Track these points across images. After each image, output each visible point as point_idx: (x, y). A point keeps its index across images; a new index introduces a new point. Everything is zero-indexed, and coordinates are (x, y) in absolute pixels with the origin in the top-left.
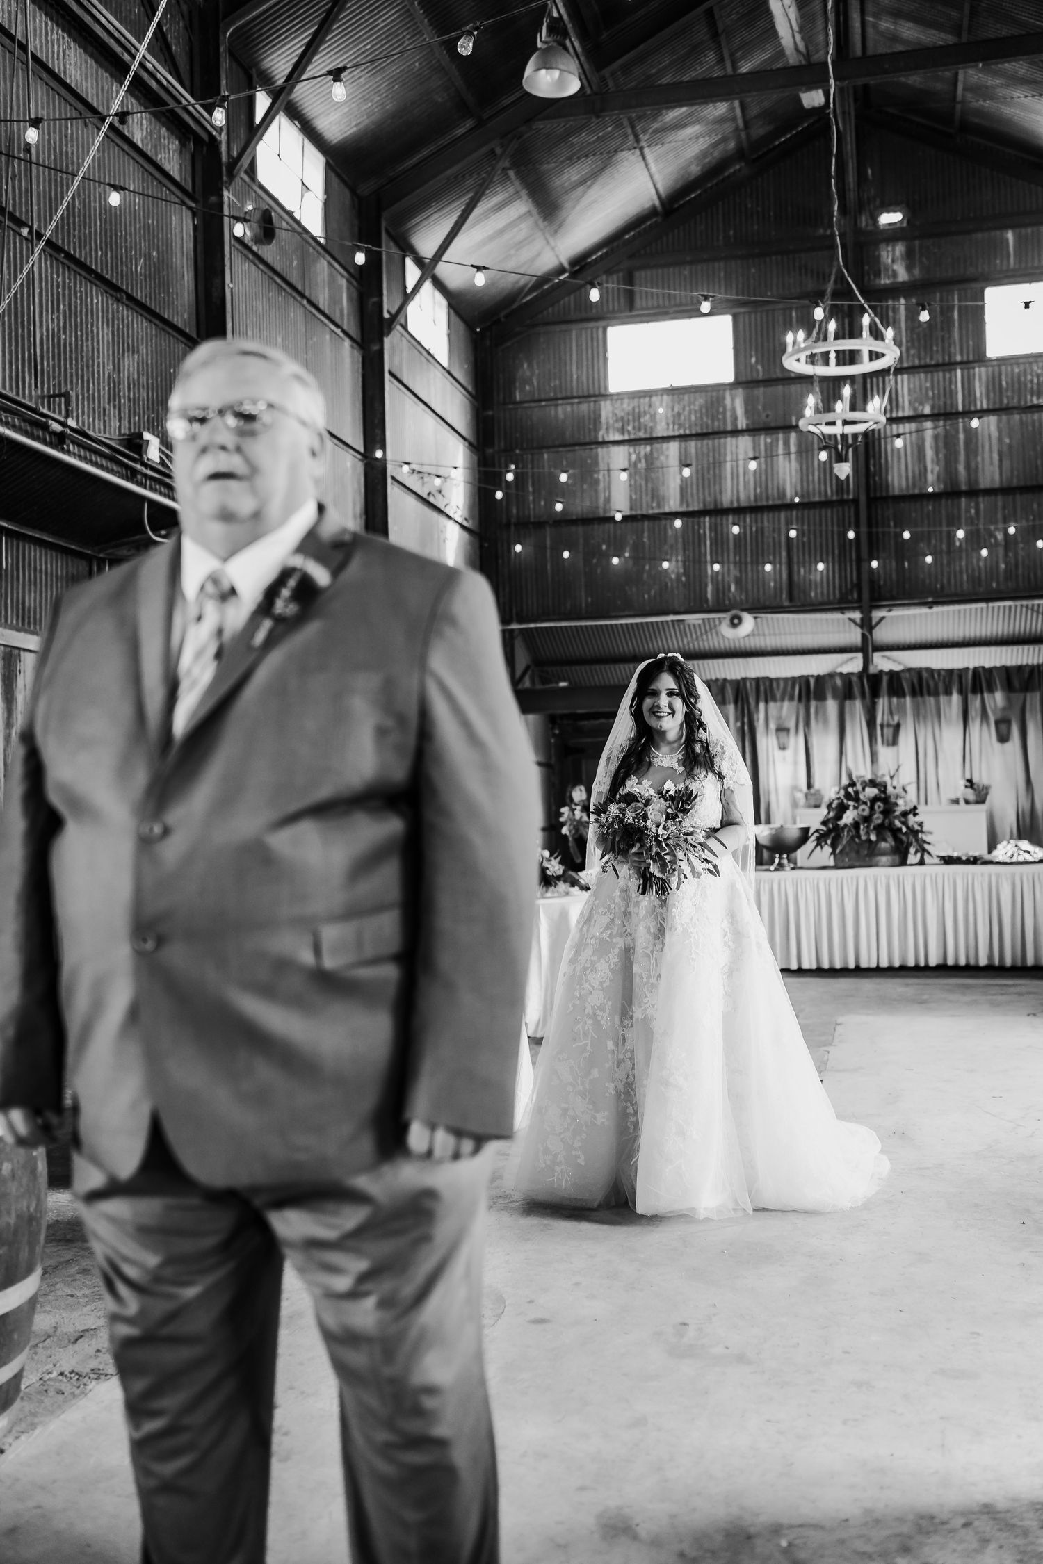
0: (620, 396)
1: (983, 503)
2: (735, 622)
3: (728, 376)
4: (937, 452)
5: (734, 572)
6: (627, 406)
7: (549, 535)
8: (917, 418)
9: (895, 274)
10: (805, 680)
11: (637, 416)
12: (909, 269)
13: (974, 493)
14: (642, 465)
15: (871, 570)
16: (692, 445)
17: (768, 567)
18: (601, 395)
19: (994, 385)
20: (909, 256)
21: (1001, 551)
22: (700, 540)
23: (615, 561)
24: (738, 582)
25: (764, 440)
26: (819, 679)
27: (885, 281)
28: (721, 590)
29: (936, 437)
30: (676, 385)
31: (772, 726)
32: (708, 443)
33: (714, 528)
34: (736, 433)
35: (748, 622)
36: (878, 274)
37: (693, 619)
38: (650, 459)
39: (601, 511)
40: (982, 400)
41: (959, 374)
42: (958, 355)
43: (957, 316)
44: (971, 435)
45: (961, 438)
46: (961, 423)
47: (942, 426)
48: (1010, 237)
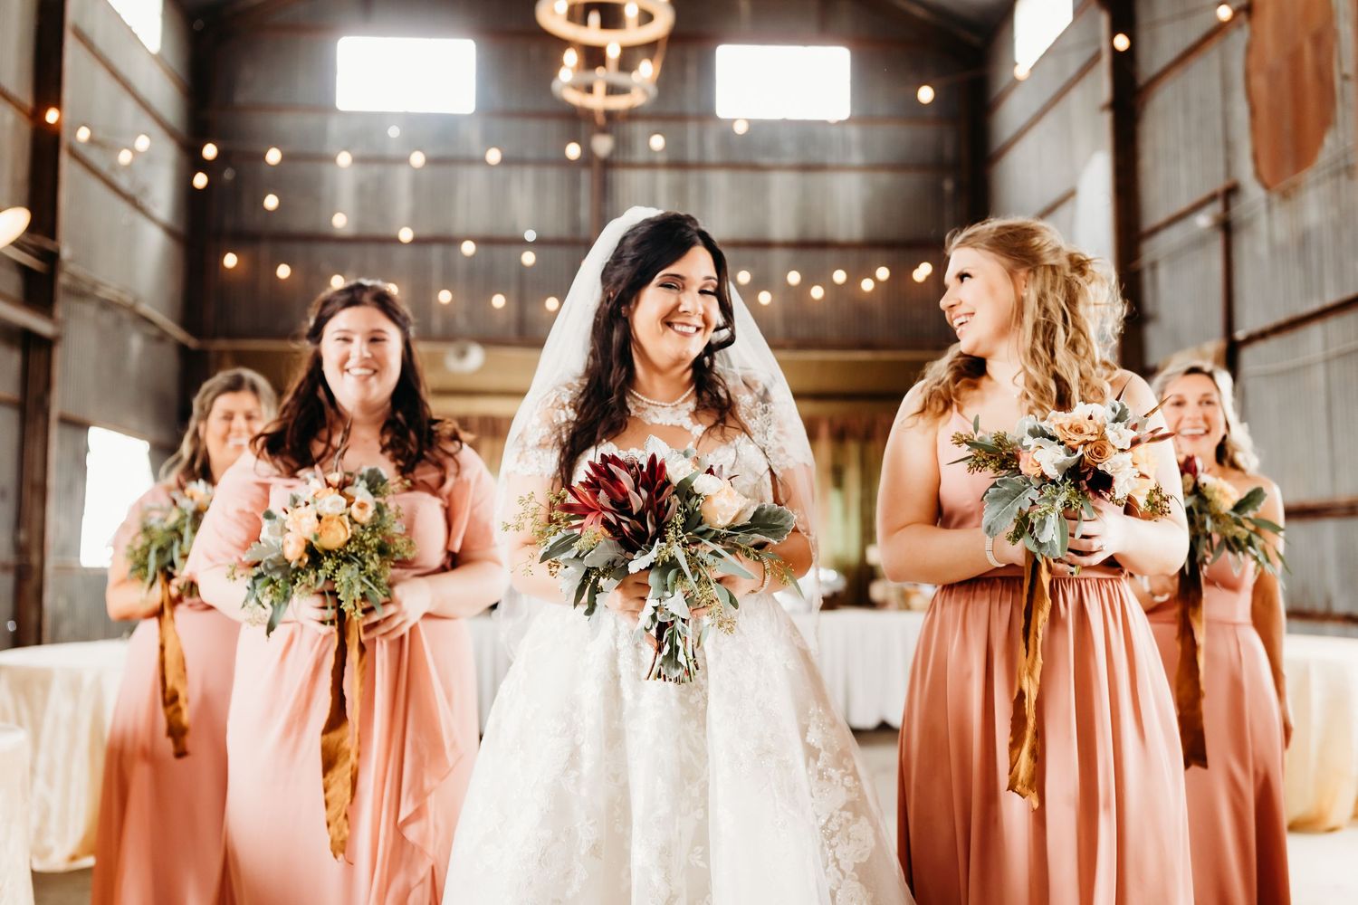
0: (350, 115)
2: (462, 354)
3: (468, 107)
5: (465, 304)
6: (356, 124)
7: (265, 250)
8: (651, 165)
11: (365, 135)
14: (372, 187)
16: (425, 172)
17: (499, 301)
18: (329, 108)
19: (725, 142)
22: (427, 269)
24: (468, 314)
25: (499, 172)
28: (447, 320)
30: (412, 111)
32: (441, 171)
33: (444, 258)
34: (471, 163)
35: (476, 356)
38: (381, 182)
39: (323, 229)
40: (713, 155)
41: (692, 129)
42: (691, 108)
43: (691, 71)
44: (703, 188)
45: (692, 190)
46: (693, 176)
47: (675, 176)
48: (744, 3)
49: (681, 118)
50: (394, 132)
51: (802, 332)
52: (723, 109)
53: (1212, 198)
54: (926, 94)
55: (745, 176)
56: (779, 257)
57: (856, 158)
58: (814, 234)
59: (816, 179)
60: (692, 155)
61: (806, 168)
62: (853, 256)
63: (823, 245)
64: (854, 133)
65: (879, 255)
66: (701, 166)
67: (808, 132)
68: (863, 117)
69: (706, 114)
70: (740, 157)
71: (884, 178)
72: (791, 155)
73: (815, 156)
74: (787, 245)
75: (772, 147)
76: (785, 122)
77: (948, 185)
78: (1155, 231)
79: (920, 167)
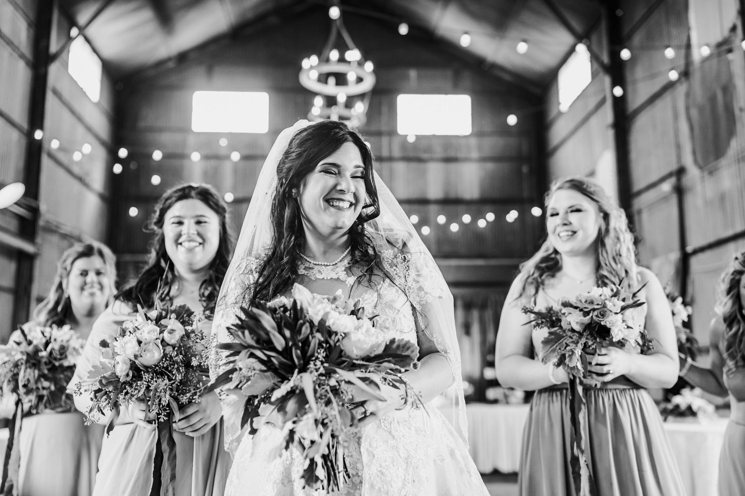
0: (199, 134)
6: (203, 138)
14: (211, 172)
16: (241, 164)
18: (187, 131)
19: (403, 146)
40: (397, 153)
41: (385, 140)
42: (384, 128)
43: (385, 109)
44: (391, 171)
48: (413, 74)
49: (379, 134)
50: (223, 142)
51: (447, 249)
52: (401, 129)
53: (670, 175)
54: (512, 120)
55: (414, 165)
56: (433, 208)
57: (475, 155)
58: (452, 195)
59: (453, 166)
60: (386, 153)
61: (447, 160)
62: (474, 208)
63: (456, 202)
64: (473, 141)
65: (487, 207)
66: (390, 159)
67: (448, 141)
68: (478, 133)
69: (392, 132)
70: (411, 154)
71: (490, 166)
72: (439, 153)
73: (452, 154)
74: (437, 202)
75: (429, 150)
76: (434, 136)
77: (525, 169)
78: (640, 193)
79: (510, 159)
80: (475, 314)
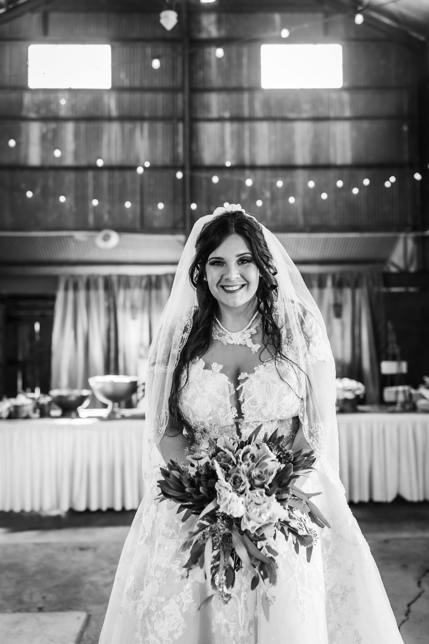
0: (37, 91)
1: (259, 173)
2: (106, 238)
3: (107, 84)
4: (232, 140)
5: (107, 207)
6: (41, 97)
8: (221, 120)
9: (209, 32)
10: (149, 277)
11: (47, 104)
12: (219, 29)
13: (253, 167)
14: (50, 135)
15: (191, 210)
16: (83, 126)
17: (128, 205)
18: (24, 88)
19: (266, 104)
20: (219, 22)
21: (268, 204)
22: (85, 186)
23: (29, 194)
24: (110, 213)
25: (128, 126)
26: (158, 277)
27: (204, 35)
28: (98, 217)
29: (232, 133)
30: (73, 87)
31: (128, 304)
32: (92, 125)
33: (95, 178)
34: (110, 119)
35: (115, 238)
36: (200, 30)
37: (80, 236)
38: (55, 132)
39: (22, 162)
40: (259, 113)
41: (246, 96)
42: (245, 83)
43: (245, 60)
44: (253, 133)
45: (247, 134)
46: (247, 125)
47: (236, 126)
48: (277, 17)
49: (239, 90)
50: (63, 101)
51: (315, 221)
52: (265, 83)
55: (279, 125)
56: (300, 175)
57: (348, 113)
58: (322, 161)
59: (323, 126)
60: (246, 113)
61: (316, 119)
62: (346, 172)
63: (328, 167)
64: (346, 96)
65: (363, 172)
66: (252, 119)
67: (318, 96)
68: (352, 87)
69: (255, 87)
70: (275, 113)
71: (365, 125)
72: (307, 111)
73: (322, 111)
74: (304, 167)
75: (296, 106)
76: (302, 90)
77: (405, 128)
79: (388, 118)
80: (348, 292)
